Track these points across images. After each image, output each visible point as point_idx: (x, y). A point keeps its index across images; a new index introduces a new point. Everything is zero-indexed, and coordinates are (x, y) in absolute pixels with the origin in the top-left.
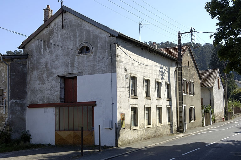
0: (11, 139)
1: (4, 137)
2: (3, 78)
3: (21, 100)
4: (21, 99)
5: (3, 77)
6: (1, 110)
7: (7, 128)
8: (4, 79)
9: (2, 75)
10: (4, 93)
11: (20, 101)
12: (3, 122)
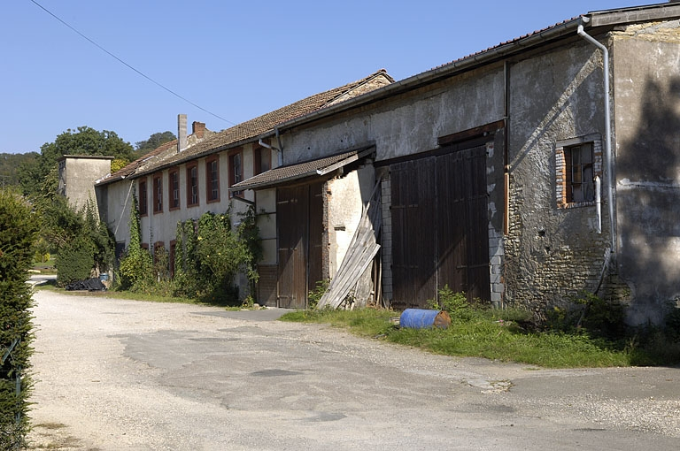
0: (627, 326)
1: (602, 315)
2: (590, 101)
3: (659, 181)
4: (661, 178)
5: (592, 97)
6: (589, 219)
7: (610, 286)
8: (593, 104)
9: (587, 91)
10: (597, 154)
11: (656, 184)
12: (596, 263)
